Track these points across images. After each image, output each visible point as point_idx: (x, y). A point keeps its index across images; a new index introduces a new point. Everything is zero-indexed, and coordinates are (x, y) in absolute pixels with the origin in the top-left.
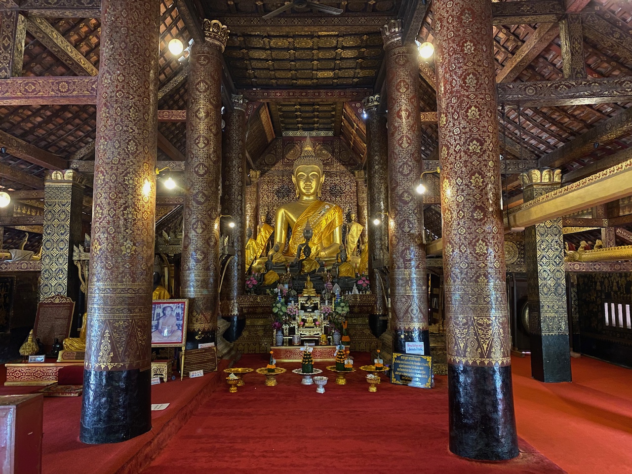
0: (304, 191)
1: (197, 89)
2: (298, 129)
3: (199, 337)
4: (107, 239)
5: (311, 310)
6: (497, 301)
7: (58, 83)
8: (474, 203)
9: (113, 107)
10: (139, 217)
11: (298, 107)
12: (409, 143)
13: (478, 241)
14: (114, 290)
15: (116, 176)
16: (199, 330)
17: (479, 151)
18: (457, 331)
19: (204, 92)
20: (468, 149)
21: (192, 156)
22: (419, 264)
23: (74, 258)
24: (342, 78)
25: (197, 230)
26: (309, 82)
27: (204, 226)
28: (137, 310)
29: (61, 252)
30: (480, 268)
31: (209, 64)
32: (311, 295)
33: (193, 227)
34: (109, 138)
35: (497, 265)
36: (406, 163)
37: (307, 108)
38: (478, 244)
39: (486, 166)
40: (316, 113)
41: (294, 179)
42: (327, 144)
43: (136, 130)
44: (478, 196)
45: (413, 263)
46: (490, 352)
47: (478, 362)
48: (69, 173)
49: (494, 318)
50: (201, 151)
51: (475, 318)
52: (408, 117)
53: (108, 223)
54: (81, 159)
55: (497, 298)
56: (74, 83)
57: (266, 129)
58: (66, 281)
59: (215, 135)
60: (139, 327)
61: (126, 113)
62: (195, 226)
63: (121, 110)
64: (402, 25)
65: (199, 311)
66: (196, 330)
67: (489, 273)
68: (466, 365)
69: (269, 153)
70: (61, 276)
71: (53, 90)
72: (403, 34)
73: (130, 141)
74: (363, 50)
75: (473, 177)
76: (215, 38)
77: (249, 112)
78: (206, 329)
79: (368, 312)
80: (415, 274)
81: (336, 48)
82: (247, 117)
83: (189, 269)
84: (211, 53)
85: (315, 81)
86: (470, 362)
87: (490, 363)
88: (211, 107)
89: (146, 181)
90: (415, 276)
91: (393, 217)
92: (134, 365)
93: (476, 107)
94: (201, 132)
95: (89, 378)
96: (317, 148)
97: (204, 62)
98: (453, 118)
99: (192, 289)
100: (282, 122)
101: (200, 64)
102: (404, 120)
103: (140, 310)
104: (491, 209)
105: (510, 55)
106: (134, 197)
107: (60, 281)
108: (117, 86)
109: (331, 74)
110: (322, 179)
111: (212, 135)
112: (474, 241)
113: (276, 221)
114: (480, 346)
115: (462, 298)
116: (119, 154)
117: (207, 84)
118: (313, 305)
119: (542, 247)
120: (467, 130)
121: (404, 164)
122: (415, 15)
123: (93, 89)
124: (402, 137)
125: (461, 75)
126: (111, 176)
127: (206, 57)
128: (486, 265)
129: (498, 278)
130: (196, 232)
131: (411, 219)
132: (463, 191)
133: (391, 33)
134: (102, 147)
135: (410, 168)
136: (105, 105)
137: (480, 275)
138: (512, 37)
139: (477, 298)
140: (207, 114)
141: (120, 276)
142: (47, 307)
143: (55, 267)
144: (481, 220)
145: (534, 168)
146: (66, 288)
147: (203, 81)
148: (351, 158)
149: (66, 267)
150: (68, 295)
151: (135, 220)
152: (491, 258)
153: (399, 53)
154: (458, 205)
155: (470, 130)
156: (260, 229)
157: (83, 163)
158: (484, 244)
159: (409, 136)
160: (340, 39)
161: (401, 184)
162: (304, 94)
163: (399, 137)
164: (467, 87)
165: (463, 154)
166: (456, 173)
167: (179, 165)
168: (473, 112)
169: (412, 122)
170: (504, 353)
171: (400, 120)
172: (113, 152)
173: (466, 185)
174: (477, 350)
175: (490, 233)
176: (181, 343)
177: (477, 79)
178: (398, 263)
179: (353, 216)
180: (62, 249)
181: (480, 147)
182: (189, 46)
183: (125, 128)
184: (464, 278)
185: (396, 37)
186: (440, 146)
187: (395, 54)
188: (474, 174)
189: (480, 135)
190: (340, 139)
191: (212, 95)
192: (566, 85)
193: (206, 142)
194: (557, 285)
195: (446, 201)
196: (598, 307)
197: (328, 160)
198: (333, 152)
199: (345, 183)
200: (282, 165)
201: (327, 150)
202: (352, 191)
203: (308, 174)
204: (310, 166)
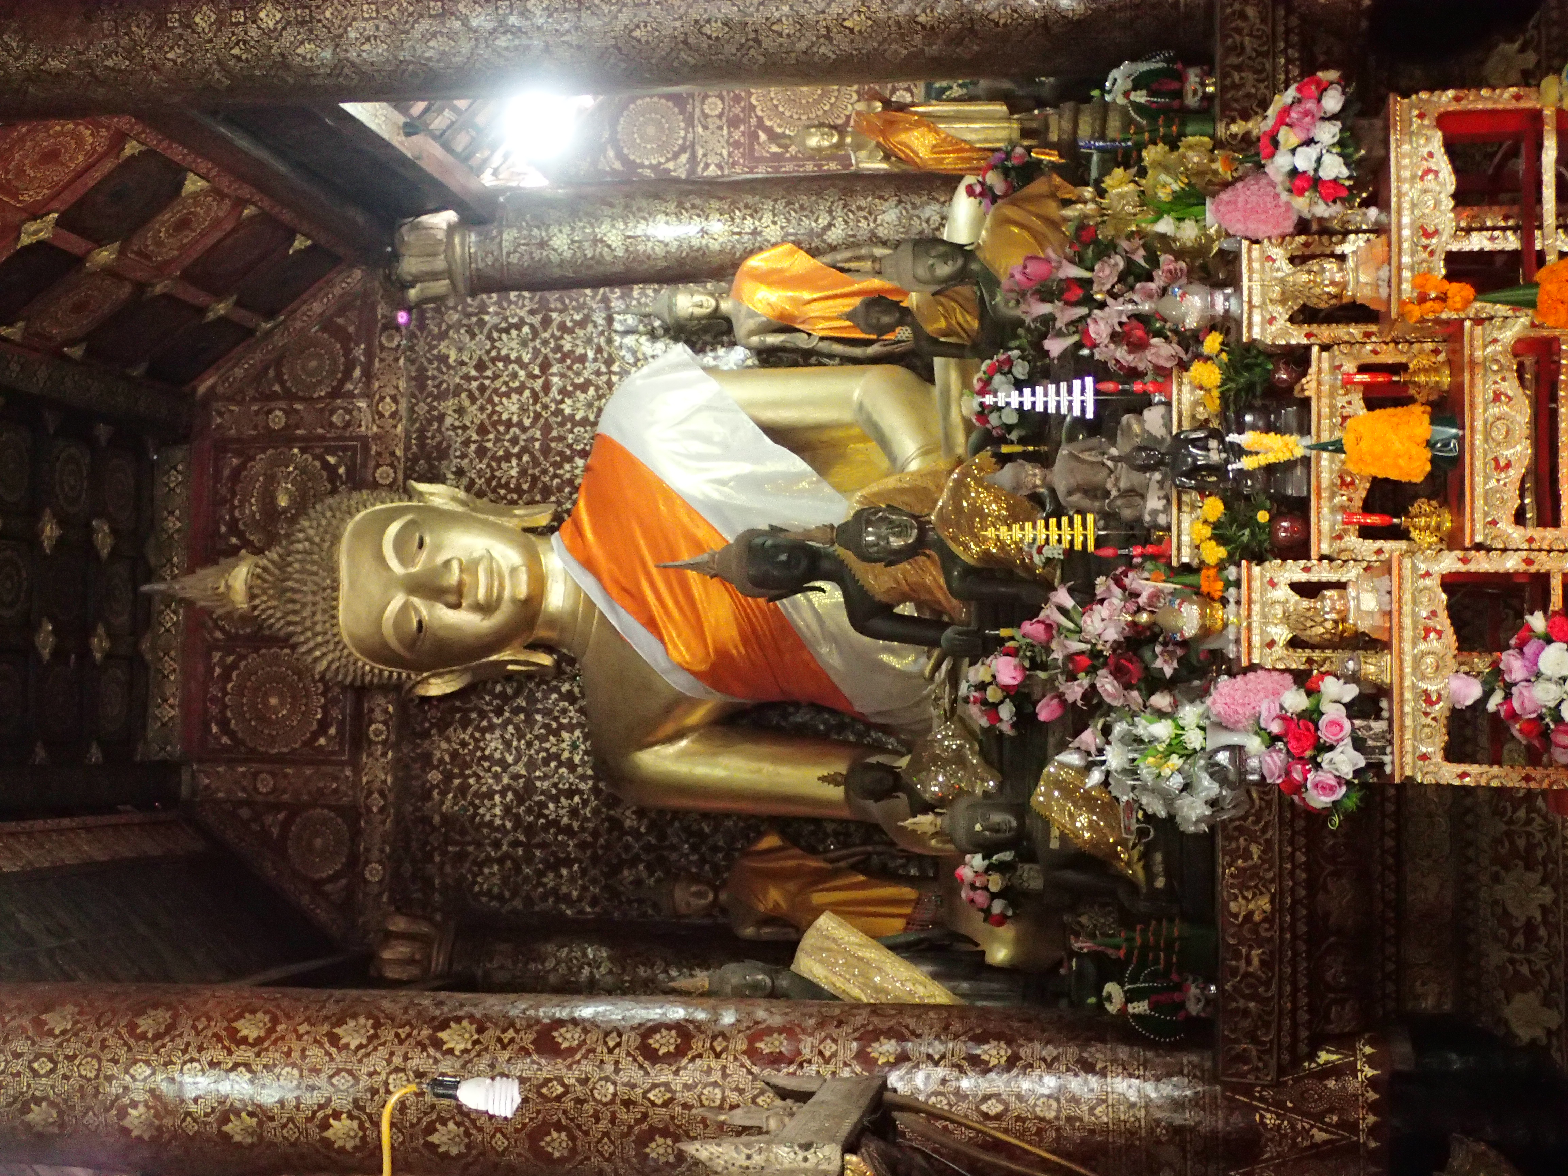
0: (503, 616)
2: (133, 663)
69: (278, 849)
110: (434, 500)
197: (332, 470)
198: (285, 437)
199: (481, 366)
200: (357, 769)
201: (271, 480)
202: (536, 320)
203: (393, 583)
204: (344, 574)
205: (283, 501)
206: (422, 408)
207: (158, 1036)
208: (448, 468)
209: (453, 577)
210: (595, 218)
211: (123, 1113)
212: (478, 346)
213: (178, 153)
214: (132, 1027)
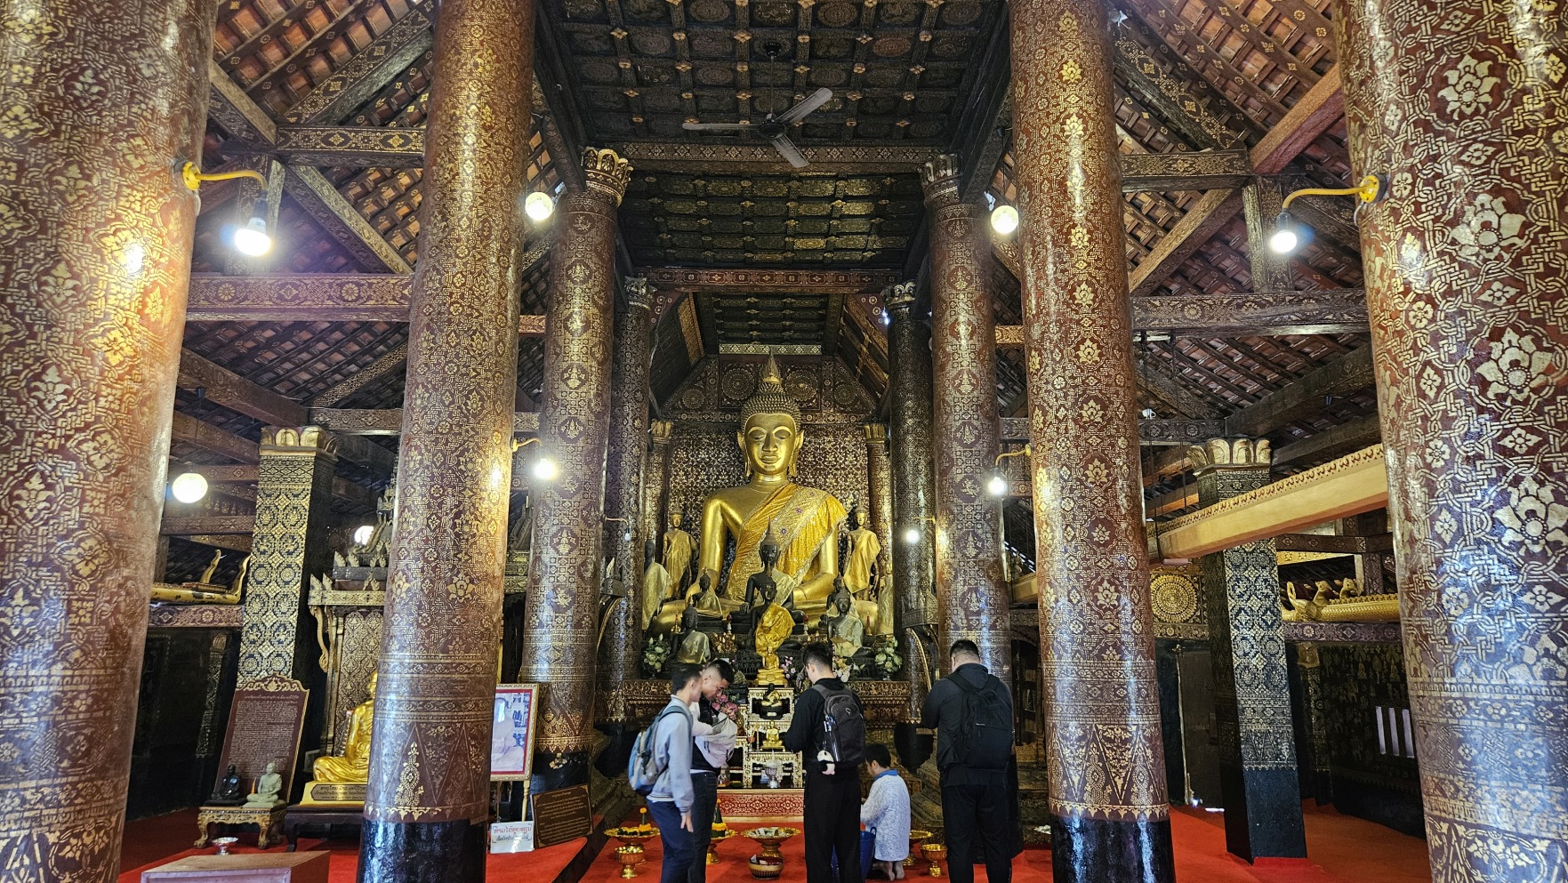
0: (762, 465)
1: (569, 277)
2: (750, 340)
3: (558, 764)
4: (423, 572)
5: (774, 714)
6: (1139, 695)
7: (341, 286)
8: (1093, 513)
9: (442, 331)
10: (481, 530)
11: (753, 300)
12: (972, 384)
13: (1100, 583)
14: (432, 666)
15: (444, 456)
16: (558, 750)
17: (1100, 420)
18: (1067, 752)
19: (583, 282)
20: (1080, 415)
21: (555, 403)
22: (996, 621)
23: (312, 602)
24: (842, 249)
25: (560, 547)
26: (779, 257)
27: (573, 540)
28: (470, 706)
29: (286, 590)
30: (1106, 632)
31: (594, 230)
32: (776, 683)
33: (552, 541)
34: (434, 386)
35: (1137, 627)
36: (970, 424)
37: (771, 302)
38: (1101, 589)
39: (1113, 446)
40: (787, 312)
41: (741, 440)
42: (809, 370)
43: (482, 372)
44: (1099, 501)
45: (984, 619)
46: (1129, 793)
47: (1107, 812)
48: (310, 434)
49: (1134, 728)
50: (574, 395)
51: (1100, 727)
52: (971, 335)
53: (426, 541)
54: (335, 406)
55: (1139, 689)
56: (370, 285)
57: (689, 341)
58: (291, 648)
59: (599, 364)
60: (474, 737)
61: (466, 342)
62: (556, 540)
63: (457, 336)
64: (960, 164)
65: (558, 712)
66: (552, 750)
67: (1123, 643)
68: (1086, 818)
69: (691, 386)
70: (282, 638)
71: (330, 298)
72: (963, 182)
73: (470, 392)
74: (884, 202)
75: (1091, 467)
76: (605, 182)
77: (658, 311)
78: (571, 748)
79: (893, 718)
80: (989, 640)
81: (833, 198)
82: (653, 320)
83: (541, 625)
84: (597, 210)
85: (789, 255)
86: (1093, 812)
87: (1130, 814)
88: (596, 311)
89: (496, 464)
90: (987, 644)
91: (945, 526)
92: (462, 811)
93: (1092, 340)
94: (575, 358)
95: (374, 835)
96: (789, 378)
97: (584, 227)
98: (1053, 360)
99: (546, 666)
100: (720, 327)
101: (576, 229)
102: (964, 342)
103: (476, 705)
104: (1124, 525)
105: (1161, 233)
106: (475, 494)
107: (280, 649)
108: (452, 294)
109: (821, 243)
110: (797, 439)
111: (594, 363)
112: (1094, 582)
113: (702, 524)
114: (1109, 781)
115: (1074, 689)
116: (450, 416)
117: (588, 267)
118: (779, 704)
119: (1238, 591)
120: (1078, 381)
121: (964, 424)
122: (984, 152)
123: (404, 297)
124: (960, 373)
125: (1067, 284)
126: (434, 455)
127: (588, 218)
128: (1118, 628)
129: (1139, 652)
130: (558, 552)
131: (980, 531)
132: (1072, 491)
133: (939, 178)
134: (419, 402)
135: (976, 432)
136: (428, 327)
137: (1107, 647)
138: (1163, 203)
139: (1101, 689)
140: (587, 325)
141: (442, 640)
142: (252, 700)
143: (270, 620)
144: (1106, 544)
145: (1218, 436)
146: (290, 661)
147: (582, 262)
148: (857, 399)
149: (293, 619)
150: (294, 677)
151: (474, 536)
152: (1126, 614)
153: (953, 215)
154: (1064, 517)
155: (1083, 382)
156: (669, 543)
157: (339, 412)
158: (1112, 589)
159: (974, 370)
160: (841, 184)
161: (960, 462)
162: (767, 278)
163: (955, 372)
164: (1077, 305)
165: (1071, 424)
166: (1059, 458)
167: (528, 421)
168: (1088, 352)
169: (979, 345)
170: (1154, 796)
171: (955, 342)
172: (440, 412)
173: (1078, 479)
174: (1104, 789)
175: (1122, 569)
176: (523, 772)
177: (1094, 291)
178: (954, 618)
179: (862, 517)
180: (287, 583)
181: (1101, 413)
182: (554, 194)
183: (463, 370)
184: (1078, 651)
185: (948, 186)
186: (1030, 408)
187: (946, 218)
188: (1091, 461)
189: (1100, 391)
190: (835, 361)
191: (597, 289)
192: (1256, 303)
193: (583, 376)
194: (1270, 668)
195: (1043, 507)
196: (1363, 715)
197: (811, 401)
198: (821, 386)
199: (844, 448)
200: (716, 411)
201: (808, 382)
202: (858, 466)
203: (770, 430)
204: (774, 414)
205: (801, 385)
206: (830, 429)
208: (811, 438)
209: (772, 449)
212: (850, 447)
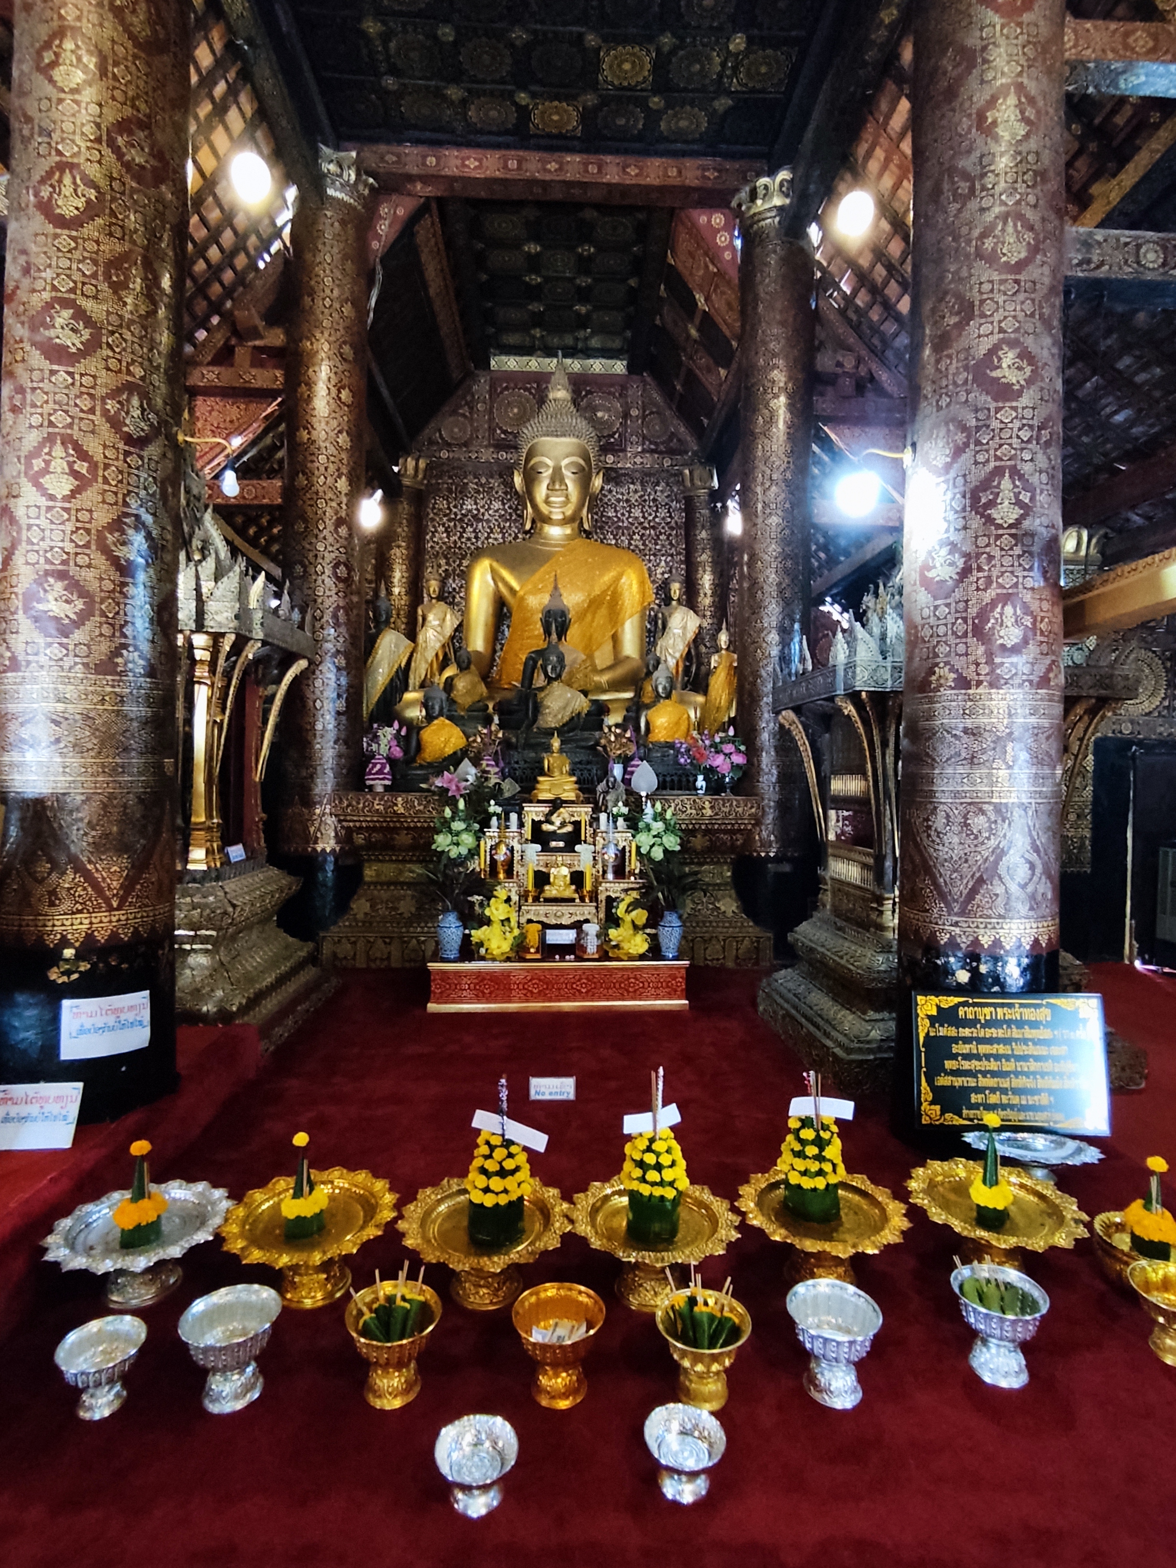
0: (544, 508)
2: (532, 352)
3: (68, 973)
5: (561, 844)
12: (1026, 120)
16: (64, 941)
21: (26, 130)
24: (677, 91)
25: (45, 481)
27: (82, 467)
32: (565, 796)
33: (29, 465)
45: (1025, 662)
65: (63, 858)
66: (51, 941)
69: (454, 412)
77: (382, 228)
82: (372, 238)
83: (15, 665)
91: (935, 463)
94: (71, 12)
100: (489, 314)
118: (569, 828)
121: (1004, 217)
124: (998, 94)
130: (45, 492)
135: (1029, 236)
148: (673, 434)
159: (1032, 87)
161: (988, 310)
163: (983, 97)
178: (956, 663)
190: (644, 380)
197: (612, 436)
198: (626, 415)
199: (654, 500)
200: (486, 447)
201: (608, 410)
202: (673, 524)
203: (557, 460)
204: (563, 439)
205: (600, 414)
206: (638, 475)
207: (341, 354)
208: (611, 486)
209: (560, 487)
210: (713, 549)
211: (308, 339)
212: (662, 498)
213: (734, 366)
214: (345, 343)
